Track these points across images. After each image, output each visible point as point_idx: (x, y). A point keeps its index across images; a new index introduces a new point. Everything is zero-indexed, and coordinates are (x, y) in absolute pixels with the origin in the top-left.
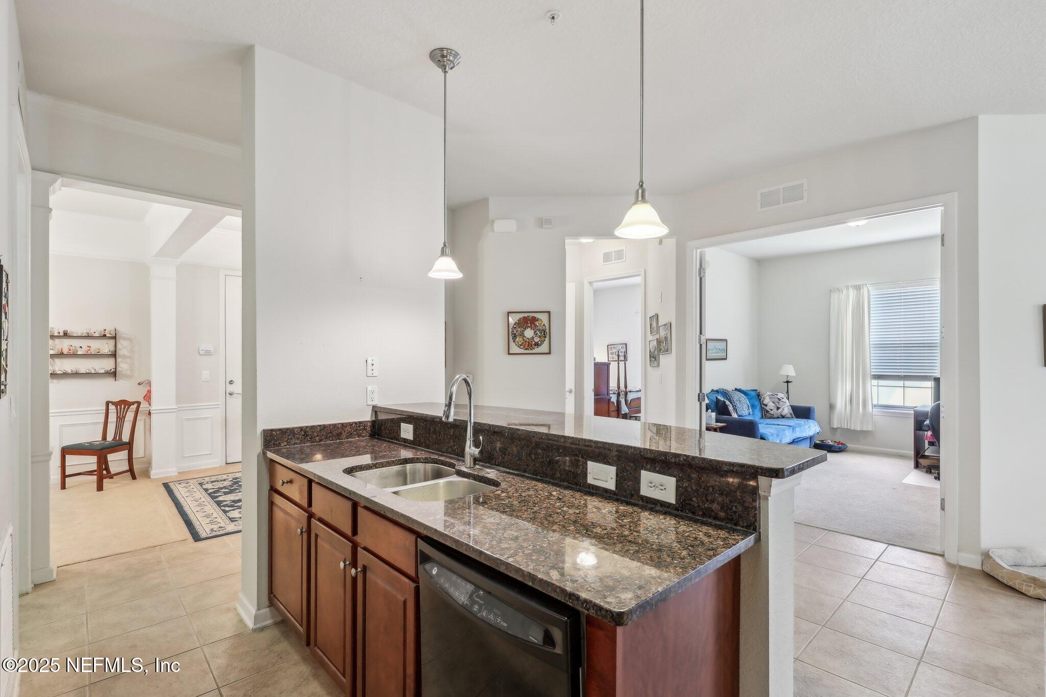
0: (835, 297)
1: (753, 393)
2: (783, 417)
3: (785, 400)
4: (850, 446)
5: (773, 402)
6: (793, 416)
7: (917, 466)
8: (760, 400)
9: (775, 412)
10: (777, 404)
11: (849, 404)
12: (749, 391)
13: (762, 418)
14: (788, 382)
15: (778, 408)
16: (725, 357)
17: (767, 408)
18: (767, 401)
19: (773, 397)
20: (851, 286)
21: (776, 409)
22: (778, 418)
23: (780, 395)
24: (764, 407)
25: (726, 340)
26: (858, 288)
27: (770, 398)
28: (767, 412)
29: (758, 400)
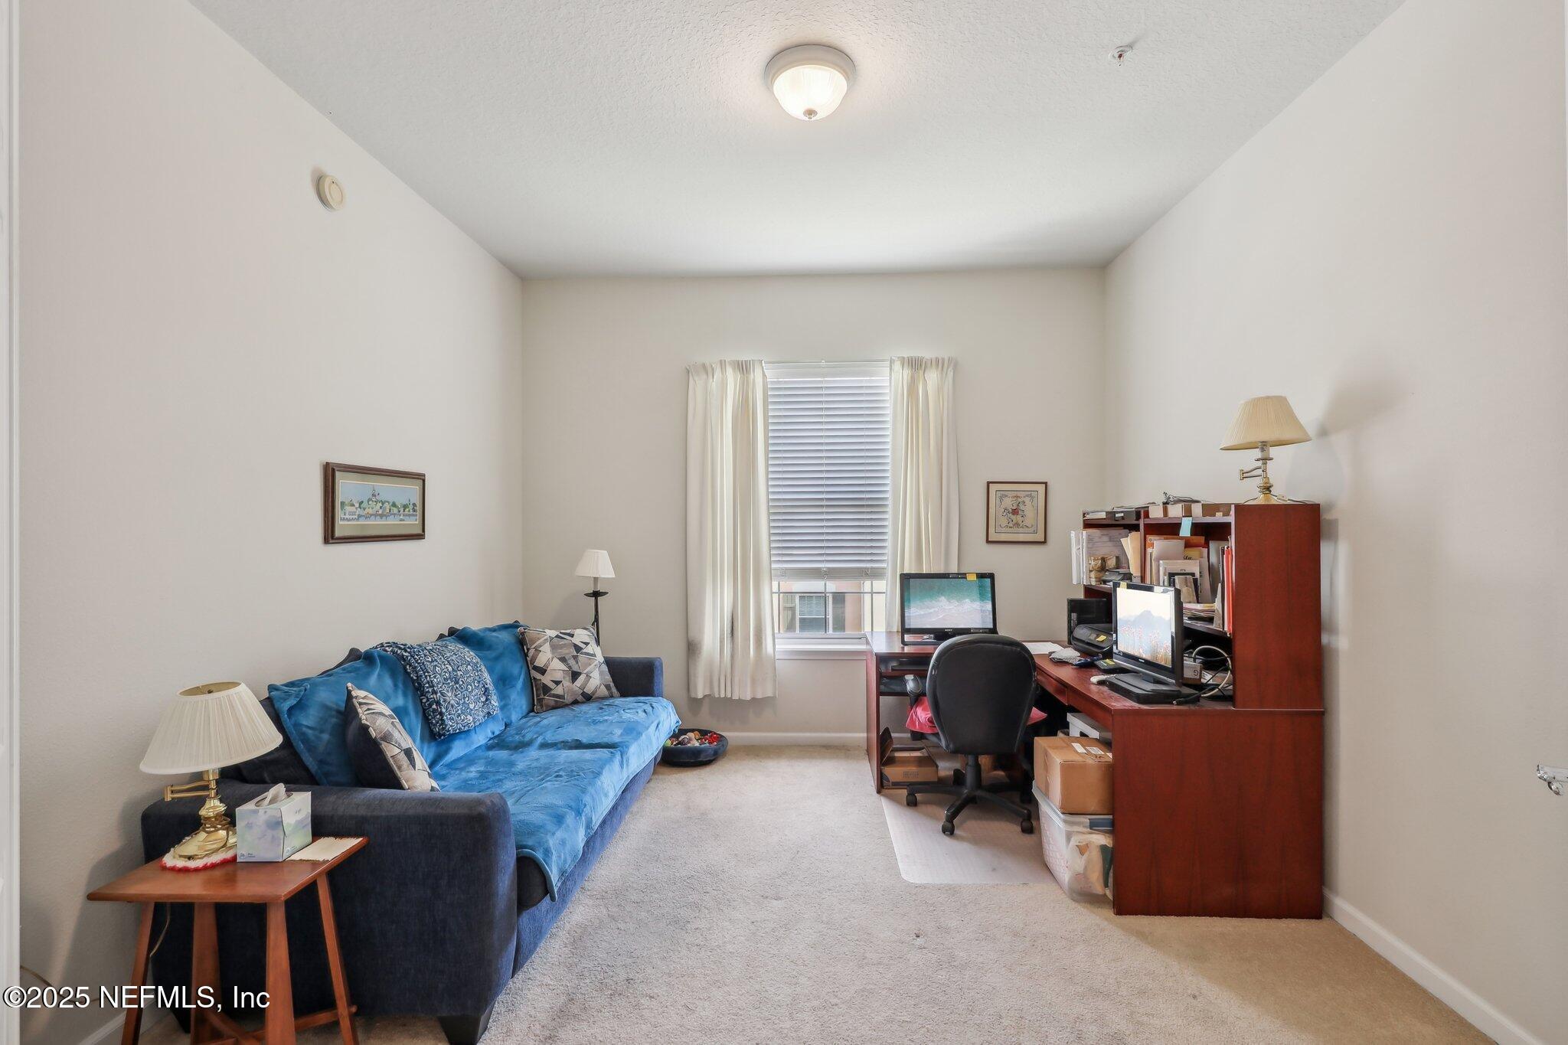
0: (697, 384)
1: (505, 637)
2: (588, 698)
3: (592, 648)
4: (732, 735)
5: (563, 660)
6: (614, 690)
7: (883, 785)
8: (526, 655)
9: (566, 688)
10: (572, 662)
11: (729, 639)
12: (493, 630)
13: (533, 711)
14: (596, 594)
15: (575, 675)
16: (420, 532)
17: (546, 679)
18: (545, 656)
19: (563, 642)
20: (730, 363)
21: (569, 678)
22: (576, 702)
23: (581, 636)
24: (538, 676)
25: (421, 478)
26: (743, 368)
27: (554, 648)
28: (546, 689)
29: (519, 656)
